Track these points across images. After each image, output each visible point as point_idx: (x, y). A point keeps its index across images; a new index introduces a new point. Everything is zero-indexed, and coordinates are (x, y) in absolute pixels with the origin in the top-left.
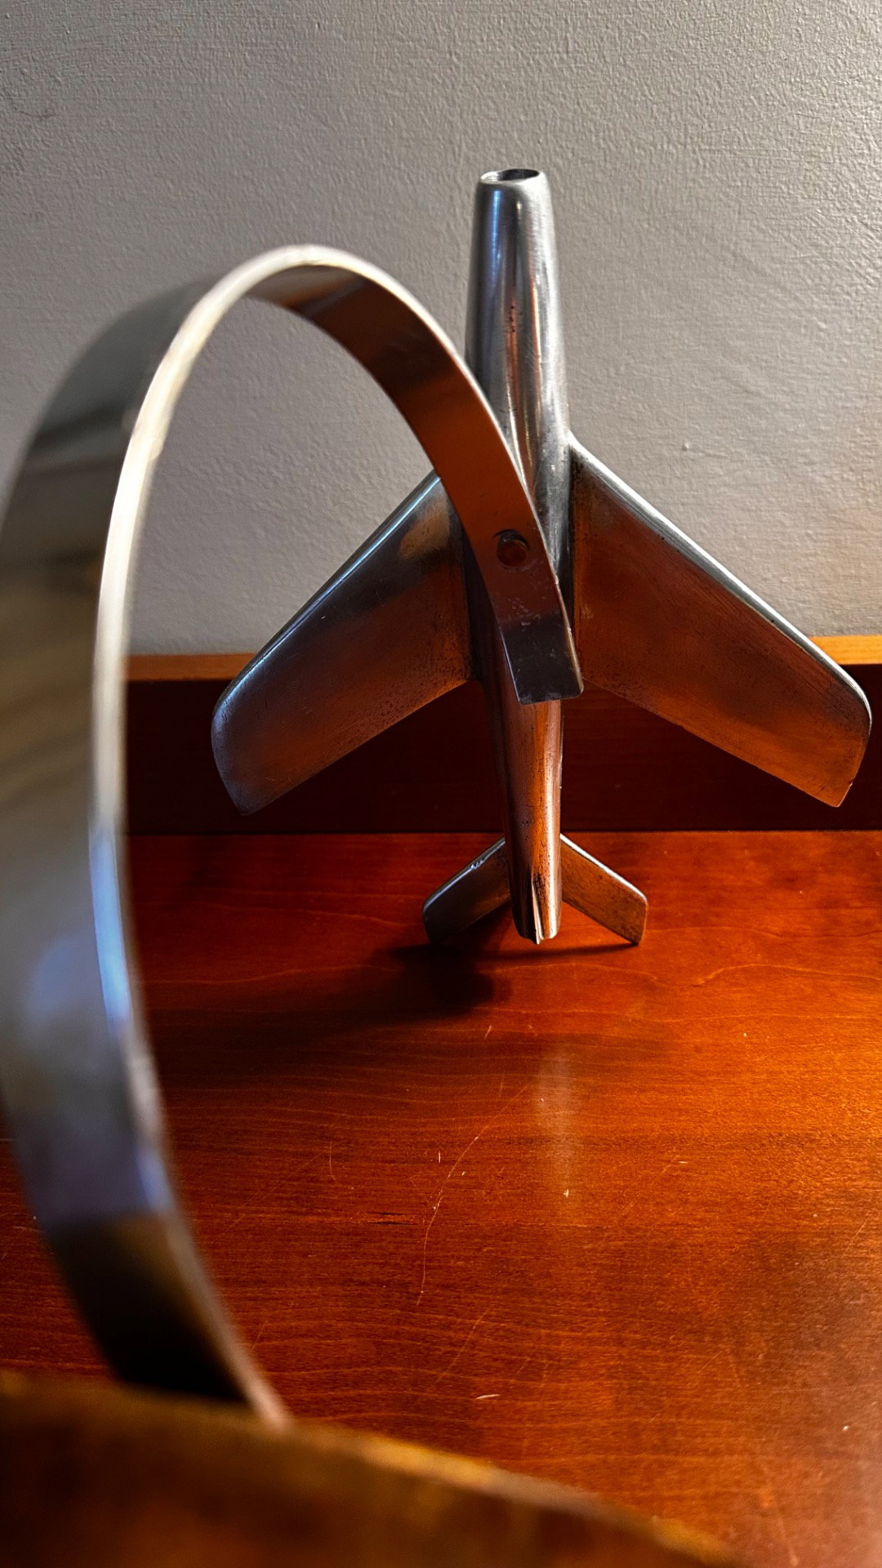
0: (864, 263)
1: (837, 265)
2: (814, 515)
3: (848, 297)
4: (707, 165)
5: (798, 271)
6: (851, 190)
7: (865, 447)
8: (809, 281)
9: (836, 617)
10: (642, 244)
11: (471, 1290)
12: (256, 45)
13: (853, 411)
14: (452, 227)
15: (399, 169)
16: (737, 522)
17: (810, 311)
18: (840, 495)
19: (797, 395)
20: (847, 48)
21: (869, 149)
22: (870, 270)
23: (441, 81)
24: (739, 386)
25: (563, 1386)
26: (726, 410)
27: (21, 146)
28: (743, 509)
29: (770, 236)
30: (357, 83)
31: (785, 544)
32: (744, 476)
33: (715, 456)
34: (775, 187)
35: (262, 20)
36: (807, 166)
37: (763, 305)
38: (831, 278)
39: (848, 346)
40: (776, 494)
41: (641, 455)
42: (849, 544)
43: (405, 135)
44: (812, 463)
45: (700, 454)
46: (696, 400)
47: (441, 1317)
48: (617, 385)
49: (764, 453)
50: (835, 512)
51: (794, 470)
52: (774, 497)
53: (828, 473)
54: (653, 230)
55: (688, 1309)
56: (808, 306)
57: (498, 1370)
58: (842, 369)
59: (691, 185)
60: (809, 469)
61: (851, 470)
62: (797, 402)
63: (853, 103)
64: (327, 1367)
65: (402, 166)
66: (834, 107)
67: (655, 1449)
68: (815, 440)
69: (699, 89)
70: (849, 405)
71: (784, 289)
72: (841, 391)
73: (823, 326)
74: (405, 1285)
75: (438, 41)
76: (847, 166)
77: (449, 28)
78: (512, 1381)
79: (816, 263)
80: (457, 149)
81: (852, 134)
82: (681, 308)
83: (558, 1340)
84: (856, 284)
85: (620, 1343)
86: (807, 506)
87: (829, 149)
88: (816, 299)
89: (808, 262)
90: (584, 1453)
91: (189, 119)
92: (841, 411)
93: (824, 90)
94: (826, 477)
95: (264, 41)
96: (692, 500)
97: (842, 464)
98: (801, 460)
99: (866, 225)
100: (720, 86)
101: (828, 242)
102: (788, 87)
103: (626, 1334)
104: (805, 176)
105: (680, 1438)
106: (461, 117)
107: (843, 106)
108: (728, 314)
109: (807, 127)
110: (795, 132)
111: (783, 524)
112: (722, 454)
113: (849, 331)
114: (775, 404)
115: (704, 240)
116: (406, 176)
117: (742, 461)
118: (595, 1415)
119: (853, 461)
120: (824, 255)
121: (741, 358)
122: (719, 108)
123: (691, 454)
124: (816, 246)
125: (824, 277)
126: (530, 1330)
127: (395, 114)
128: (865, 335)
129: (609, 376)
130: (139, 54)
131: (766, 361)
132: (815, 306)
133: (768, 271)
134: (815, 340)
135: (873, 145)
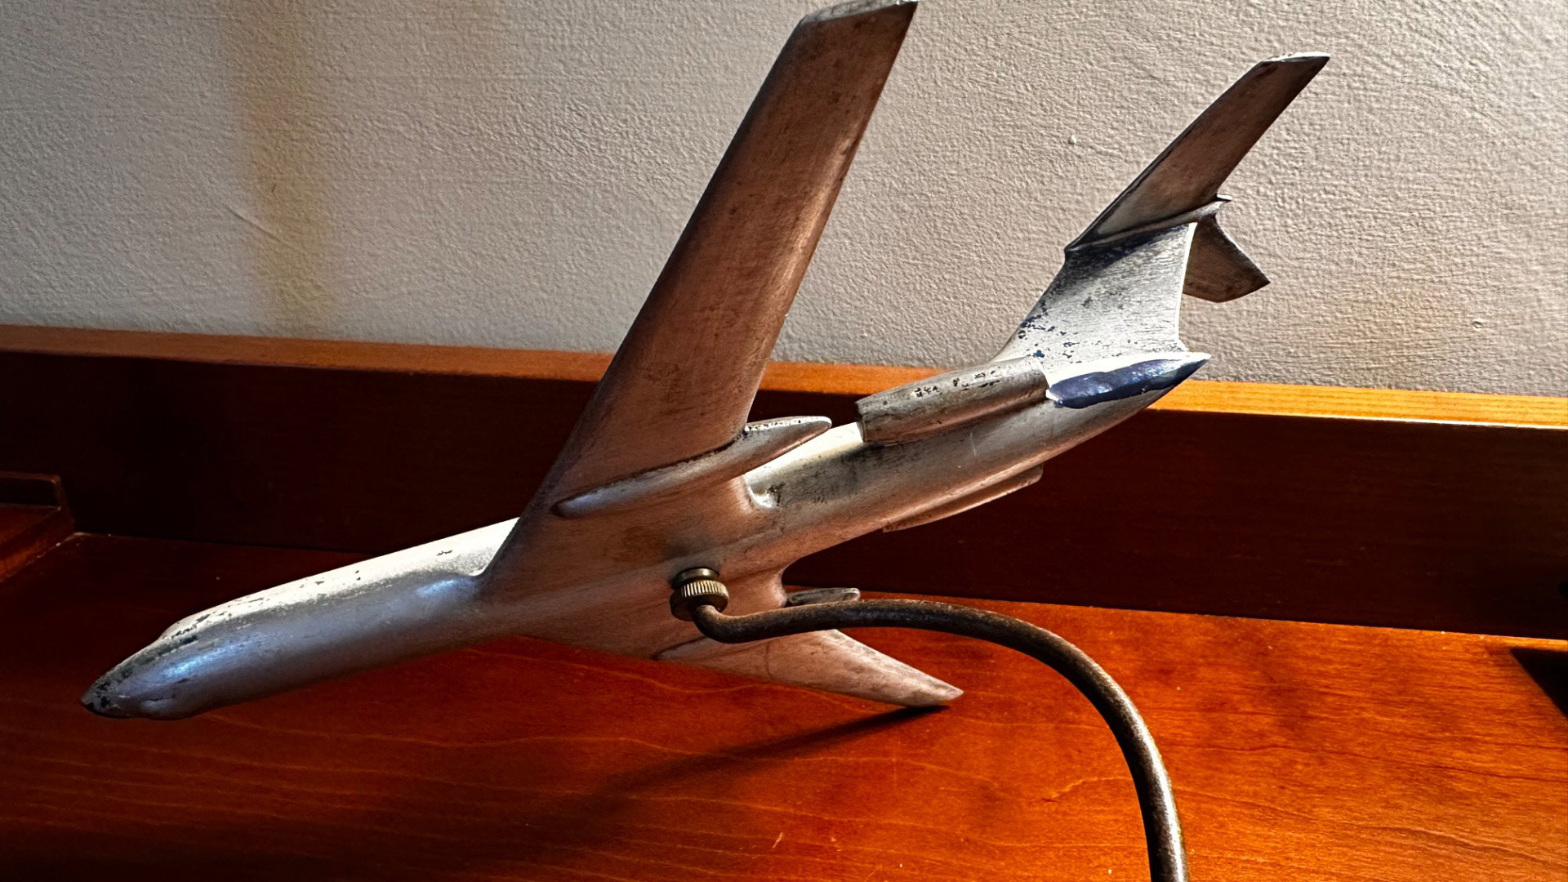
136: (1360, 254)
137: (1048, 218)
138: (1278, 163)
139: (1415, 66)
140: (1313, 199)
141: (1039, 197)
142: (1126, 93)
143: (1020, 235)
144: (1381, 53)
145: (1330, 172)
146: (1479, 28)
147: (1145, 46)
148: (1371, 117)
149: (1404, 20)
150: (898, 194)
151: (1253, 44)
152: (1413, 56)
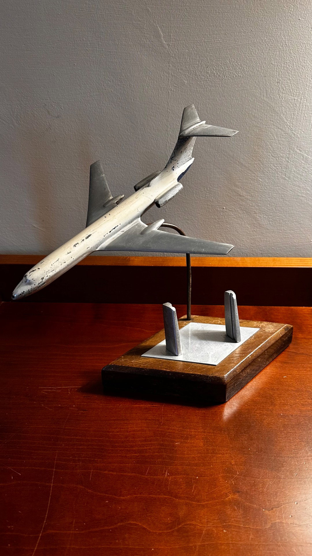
0: (272, 165)
1: (265, 165)
2: (256, 226)
3: (267, 173)
4: (233, 140)
5: (255, 166)
6: (269, 148)
7: (270, 210)
8: (258, 169)
9: (260, 250)
10: (215, 158)
11: (173, 421)
12: (116, 103)
13: (267, 201)
14: (166, 152)
15: (153, 137)
16: (237, 227)
17: (257, 176)
18: (263, 221)
19: (253, 197)
20: (270, 114)
21: (274, 138)
22: (273, 167)
23: (165, 115)
24: (238, 194)
25: (193, 441)
26: (235, 200)
27: (51, 124)
28: (238, 224)
29: (248, 158)
30: (143, 115)
31: (248, 232)
32: (239, 216)
33: (231, 211)
34: (250, 146)
35: (118, 97)
36: (258, 141)
37: (245, 175)
38: (263, 169)
39: (267, 185)
40: (246, 220)
41: (212, 210)
42: (265, 233)
43: (155, 128)
44: (256, 213)
45: (228, 210)
46: (227, 197)
47: (167, 427)
48: (207, 192)
49: (244, 210)
50: (261, 225)
51: (251, 215)
52: (246, 221)
53: (260, 216)
54: (218, 155)
55: (219, 425)
56: (257, 175)
57: (179, 438)
58: (265, 191)
59: (228, 144)
60: (255, 214)
61: (266, 215)
62: (253, 198)
63: (271, 127)
64: (144, 438)
65: (154, 136)
66: (266, 128)
67: (212, 453)
68: (257, 208)
69: (232, 121)
70: (266, 199)
71: (251, 171)
72: (264, 196)
73: (261, 180)
74: (159, 420)
75: (165, 106)
76: (269, 142)
77: (168, 102)
78: (182, 440)
79: (260, 165)
80: (168, 133)
81: (270, 134)
82: (224, 174)
83: (192, 432)
84: (270, 170)
85: (205, 432)
86: (254, 223)
87: (264, 138)
88: (259, 173)
89: (258, 164)
90: (198, 454)
91: (97, 120)
92: (264, 201)
93: (263, 123)
94: (260, 217)
95: (118, 102)
96: (225, 221)
97: (264, 214)
98: (253, 212)
99: (273, 156)
100: (237, 121)
101: (263, 160)
102: (254, 122)
103: (206, 431)
104: (258, 144)
105: (216, 451)
106: (170, 124)
107: (268, 127)
108: (236, 176)
109: (259, 132)
110: (256, 133)
111: (248, 228)
112: (233, 210)
113: (267, 181)
114: (247, 199)
115: (231, 158)
116: (155, 139)
117: (238, 212)
118: (199, 447)
119: (267, 213)
120: (262, 163)
121: (239, 187)
122: (237, 126)
123: (225, 210)
124: (260, 161)
125: (262, 168)
126: (186, 430)
127: (153, 123)
128: (271, 183)
129: (205, 190)
130: (85, 104)
131: (246, 188)
132: (259, 175)
133: (247, 166)
134: (258, 183)
135: (275, 137)
136: (286, 228)
137: (220, 224)
138: (267, 211)
139: (294, 192)
140: (275, 218)
141: (217, 219)
142: (235, 199)
143: (214, 227)
144: (287, 190)
145: (279, 213)
146: (306, 185)
147: (238, 189)
148: (286, 202)
149: (291, 183)
150: (187, 220)
151: (261, 188)
152: (294, 190)
